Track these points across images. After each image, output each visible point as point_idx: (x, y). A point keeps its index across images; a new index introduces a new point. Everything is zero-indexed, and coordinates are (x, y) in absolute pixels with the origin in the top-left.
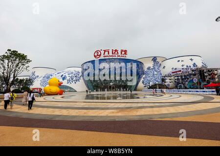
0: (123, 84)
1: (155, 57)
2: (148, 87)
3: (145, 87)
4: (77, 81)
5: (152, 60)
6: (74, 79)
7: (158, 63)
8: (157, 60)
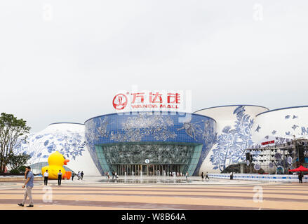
1: (241, 106)
2: (222, 168)
3: (215, 168)
4: (76, 154)
5: (234, 113)
6: (71, 151)
7: (248, 118)
8: (244, 112)
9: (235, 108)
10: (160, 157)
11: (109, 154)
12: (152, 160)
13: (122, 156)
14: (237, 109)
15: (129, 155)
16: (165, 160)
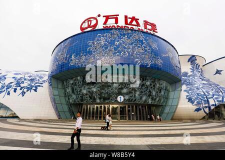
0: (150, 101)
1: (194, 56)
4: (29, 89)
5: (188, 61)
6: (22, 85)
7: (199, 66)
8: (196, 61)
9: (189, 57)
10: (138, 93)
11: (69, 90)
12: (127, 97)
13: (85, 92)
14: (191, 58)
15: (94, 90)
16: (144, 98)
